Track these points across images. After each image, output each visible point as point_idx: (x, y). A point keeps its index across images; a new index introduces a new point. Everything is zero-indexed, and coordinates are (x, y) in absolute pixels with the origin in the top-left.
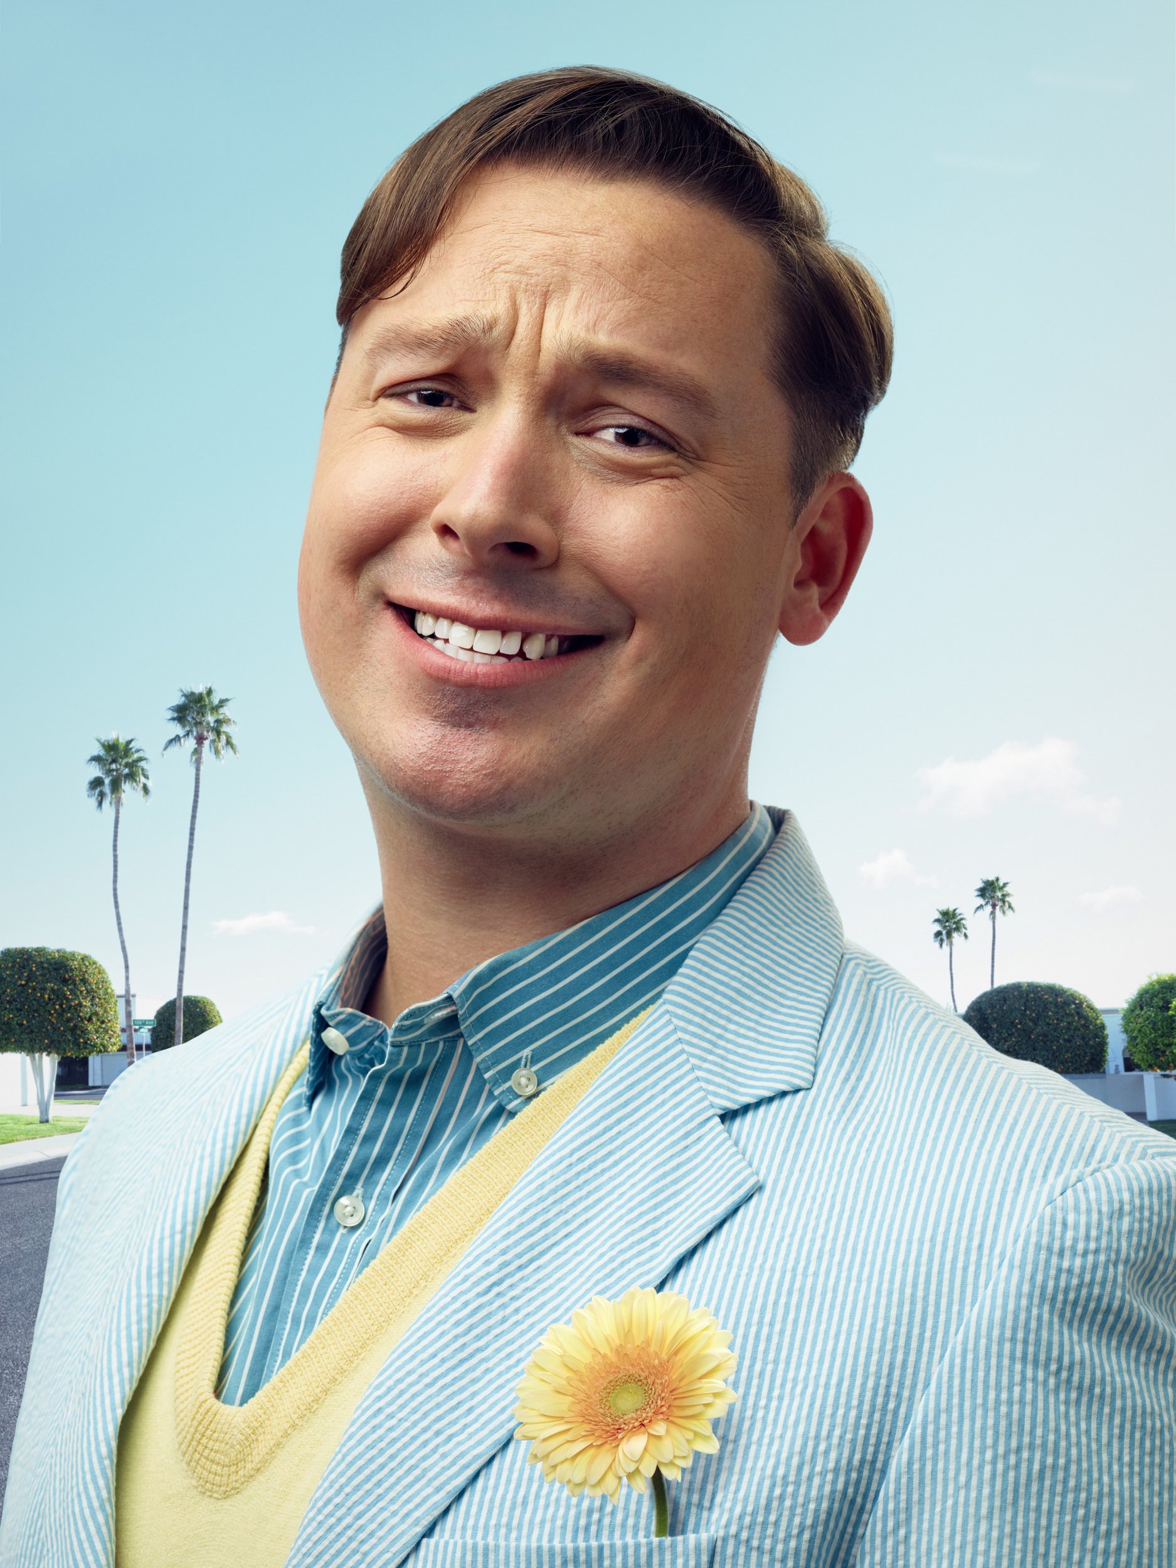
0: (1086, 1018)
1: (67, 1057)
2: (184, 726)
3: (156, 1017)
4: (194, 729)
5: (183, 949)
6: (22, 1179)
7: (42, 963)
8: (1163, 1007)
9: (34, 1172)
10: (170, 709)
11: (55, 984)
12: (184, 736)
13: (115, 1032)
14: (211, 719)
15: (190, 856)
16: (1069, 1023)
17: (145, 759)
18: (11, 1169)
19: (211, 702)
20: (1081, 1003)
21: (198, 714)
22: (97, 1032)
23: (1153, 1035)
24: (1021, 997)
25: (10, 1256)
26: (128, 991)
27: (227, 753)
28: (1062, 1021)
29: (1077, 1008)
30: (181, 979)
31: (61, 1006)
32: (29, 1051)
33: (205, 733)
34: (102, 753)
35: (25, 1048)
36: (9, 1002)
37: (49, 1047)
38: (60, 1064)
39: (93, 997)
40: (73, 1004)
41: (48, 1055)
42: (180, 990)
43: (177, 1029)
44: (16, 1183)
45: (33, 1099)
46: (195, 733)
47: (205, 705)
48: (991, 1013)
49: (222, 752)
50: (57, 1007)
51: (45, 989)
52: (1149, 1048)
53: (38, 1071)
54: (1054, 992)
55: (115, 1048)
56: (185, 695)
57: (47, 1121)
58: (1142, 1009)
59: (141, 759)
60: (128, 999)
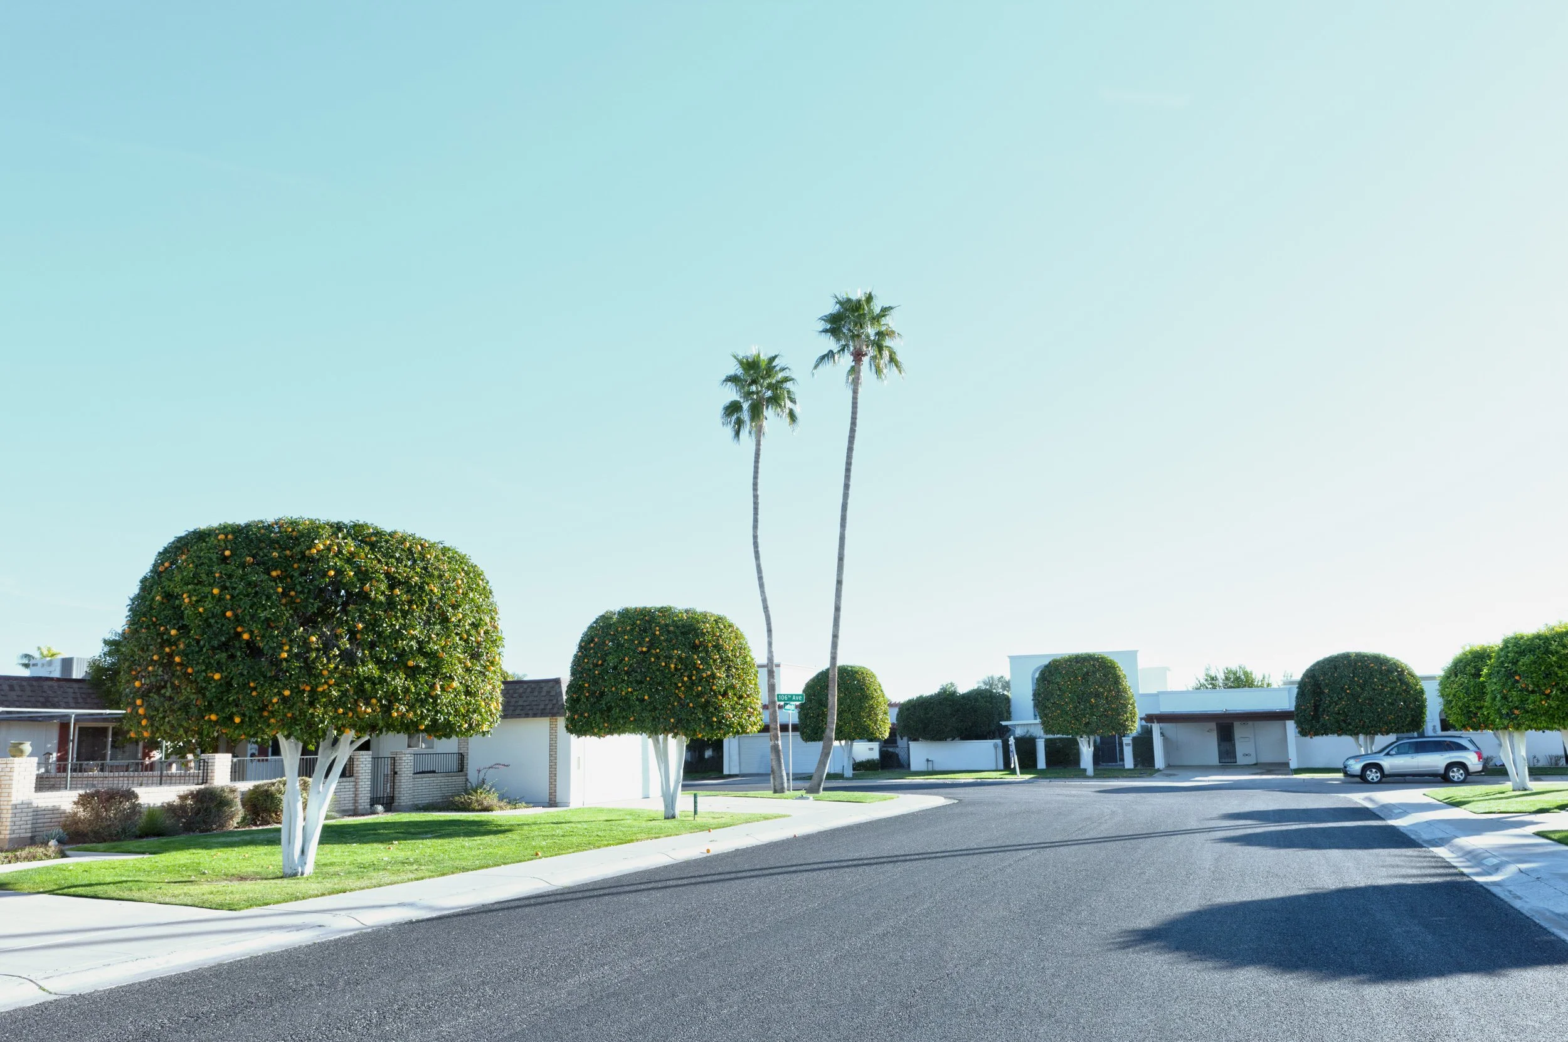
0: (1407, 684)
1: (698, 739)
2: (838, 340)
3: (804, 691)
4: (851, 343)
5: (837, 609)
6: (643, 887)
7: (667, 625)
8: (1475, 674)
9: (657, 878)
10: (821, 319)
11: (683, 651)
12: (839, 351)
13: (755, 709)
14: (871, 331)
15: (846, 496)
16: (1392, 689)
17: (792, 379)
18: (630, 875)
19: (871, 311)
20: (1403, 671)
21: (855, 325)
22: (733, 709)
23: (1466, 699)
24: (1350, 665)
25: (628, 979)
26: (770, 659)
27: (890, 372)
28: (1386, 686)
29: (1399, 675)
30: (834, 645)
31: (690, 677)
32: (651, 732)
33: (864, 348)
34: (740, 372)
35: (647, 729)
36: (627, 673)
37: (676, 727)
38: (688, 747)
39: (729, 667)
40: (705, 675)
41: (674, 737)
42: (834, 658)
43: (829, 706)
44: (636, 891)
45: (656, 791)
46: (852, 349)
47: (864, 315)
48: (1323, 680)
49: (885, 371)
50: (686, 679)
51: (670, 657)
52: (1462, 711)
53: (662, 756)
54: (1378, 660)
55: (755, 729)
56: (839, 302)
57: (674, 817)
58: (1456, 676)
59: (786, 380)
60: (771, 669)
